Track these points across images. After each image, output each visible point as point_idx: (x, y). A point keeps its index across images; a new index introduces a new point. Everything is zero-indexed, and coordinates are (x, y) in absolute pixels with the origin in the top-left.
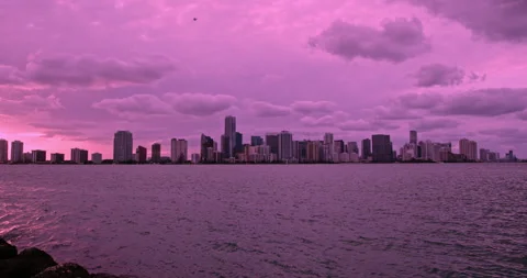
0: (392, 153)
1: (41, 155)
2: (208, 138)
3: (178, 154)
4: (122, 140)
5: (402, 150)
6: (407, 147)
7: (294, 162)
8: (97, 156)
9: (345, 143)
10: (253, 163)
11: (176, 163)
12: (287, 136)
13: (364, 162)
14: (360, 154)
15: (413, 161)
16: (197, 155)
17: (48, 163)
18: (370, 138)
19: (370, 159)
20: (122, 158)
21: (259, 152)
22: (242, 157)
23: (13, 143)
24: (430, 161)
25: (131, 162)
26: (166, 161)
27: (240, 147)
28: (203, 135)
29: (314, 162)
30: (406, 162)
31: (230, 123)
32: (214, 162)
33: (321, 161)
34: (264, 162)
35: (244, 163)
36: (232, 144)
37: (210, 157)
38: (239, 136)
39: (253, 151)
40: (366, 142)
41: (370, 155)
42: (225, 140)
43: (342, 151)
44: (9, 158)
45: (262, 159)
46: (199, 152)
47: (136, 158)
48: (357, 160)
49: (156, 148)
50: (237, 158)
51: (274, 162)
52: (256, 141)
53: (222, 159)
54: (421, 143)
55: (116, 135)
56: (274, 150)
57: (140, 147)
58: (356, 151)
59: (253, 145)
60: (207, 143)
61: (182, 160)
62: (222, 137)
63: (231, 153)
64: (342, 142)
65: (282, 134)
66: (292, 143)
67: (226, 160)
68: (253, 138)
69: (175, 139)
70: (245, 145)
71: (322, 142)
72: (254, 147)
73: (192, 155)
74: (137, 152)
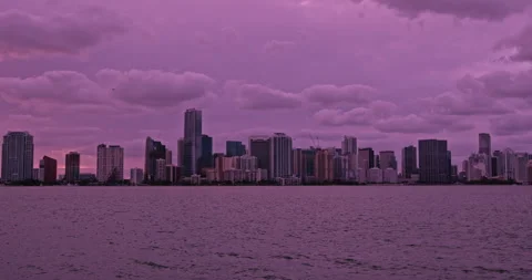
0: (451, 169)
2: (158, 144)
3: (109, 169)
4: (17, 145)
5: (466, 163)
6: (475, 159)
7: (294, 183)
9: (376, 153)
10: (229, 183)
11: (106, 184)
12: (283, 141)
13: (405, 183)
14: (399, 171)
15: (484, 181)
16: (139, 171)
18: (416, 145)
19: (415, 177)
20: (16, 176)
21: (238, 166)
22: (212, 174)
24: (511, 182)
25: (33, 182)
26: (88, 181)
27: (208, 159)
28: (149, 140)
29: (326, 183)
30: (472, 183)
31: (193, 120)
32: (167, 183)
33: (338, 182)
34: (246, 182)
35: (215, 183)
36: (196, 154)
37: (160, 175)
38: (207, 141)
39: (229, 164)
40: (409, 151)
41: (415, 172)
42: (185, 147)
43: (371, 165)
45: (243, 176)
46: (143, 167)
47: (41, 177)
48: (394, 180)
49: (73, 159)
50: (204, 175)
51: (263, 183)
52: (235, 148)
53: (179, 178)
54: (497, 153)
55: (5, 138)
56: (263, 163)
57: (46, 158)
58: (393, 164)
59: (229, 155)
60: (156, 151)
61: (115, 179)
62: (180, 142)
63: (194, 168)
64: (371, 151)
65: (275, 139)
66: (292, 152)
67: (186, 179)
68: (228, 143)
69: (104, 146)
70: (216, 155)
71: (339, 151)
72: (231, 159)
73: (132, 171)
74: (41, 166)
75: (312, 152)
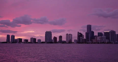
1: (20, 40)
2: (80, 33)
3: (69, 40)
4: (48, 34)
7: (117, 43)
8: (39, 40)
10: (98, 43)
11: (68, 43)
12: (113, 32)
17: (23, 43)
20: (48, 41)
21: (101, 39)
22: (94, 41)
23: (11, 36)
25: (51, 43)
26: (64, 42)
27: (93, 37)
28: (78, 32)
31: (89, 27)
32: (83, 43)
34: (103, 43)
35: (95, 43)
36: (90, 36)
37: (81, 41)
38: (93, 32)
44: (10, 41)
45: (102, 41)
46: (77, 39)
47: (53, 41)
49: (61, 37)
50: (92, 41)
51: (108, 43)
52: (100, 34)
53: (85, 42)
55: (46, 32)
59: (98, 36)
60: (80, 35)
61: (70, 42)
62: (86, 33)
63: (89, 39)
65: (111, 32)
66: (116, 35)
67: (88, 42)
68: (98, 33)
69: (68, 34)
70: (95, 36)
72: (99, 37)
73: (74, 40)
74: (53, 39)
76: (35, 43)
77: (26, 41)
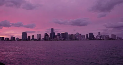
0: (94, 38)
2: (46, 34)
3: (39, 38)
4: (24, 34)
5: (96, 37)
6: (98, 36)
7: (68, 40)
8: (17, 38)
9: (82, 35)
10: (58, 40)
11: (38, 40)
12: (67, 33)
13: (86, 40)
14: (86, 38)
15: (99, 40)
16: (43, 38)
17: (5, 40)
18: (88, 34)
19: (88, 39)
20: (24, 39)
22: (55, 39)
24: (104, 40)
25: (26, 40)
26: (35, 40)
27: (54, 36)
29: (74, 40)
31: (52, 30)
33: (76, 40)
35: (56, 40)
37: (47, 39)
38: (54, 33)
39: (58, 37)
40: (87, 35)
41: (88, 38)
42: (51, 34)
43: (81, 37)
45: (60, 39)
46: (44, 37)
47: (28, 39)
49: (33, 36)
51: (63, 40)
52: (59, 34)
53: (49, 39)
54: (101, 35)
55: (22, 33)
56: (63, 37)
57: (29, 36)
58: (85, 37)
59: (58, 35)
60: (46, 35)
61: (40, 40)
62: (50, 34)
63: (52, 38)
64: (81, 35)
65: (65, 33)
66: (68, 35)
68: (58, 34)
69: (38, 34)
70: (56, 36)
71: (76, 35)
75: (71, 35)
76: (15, 40)
77: (7, 39)
